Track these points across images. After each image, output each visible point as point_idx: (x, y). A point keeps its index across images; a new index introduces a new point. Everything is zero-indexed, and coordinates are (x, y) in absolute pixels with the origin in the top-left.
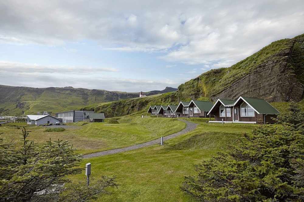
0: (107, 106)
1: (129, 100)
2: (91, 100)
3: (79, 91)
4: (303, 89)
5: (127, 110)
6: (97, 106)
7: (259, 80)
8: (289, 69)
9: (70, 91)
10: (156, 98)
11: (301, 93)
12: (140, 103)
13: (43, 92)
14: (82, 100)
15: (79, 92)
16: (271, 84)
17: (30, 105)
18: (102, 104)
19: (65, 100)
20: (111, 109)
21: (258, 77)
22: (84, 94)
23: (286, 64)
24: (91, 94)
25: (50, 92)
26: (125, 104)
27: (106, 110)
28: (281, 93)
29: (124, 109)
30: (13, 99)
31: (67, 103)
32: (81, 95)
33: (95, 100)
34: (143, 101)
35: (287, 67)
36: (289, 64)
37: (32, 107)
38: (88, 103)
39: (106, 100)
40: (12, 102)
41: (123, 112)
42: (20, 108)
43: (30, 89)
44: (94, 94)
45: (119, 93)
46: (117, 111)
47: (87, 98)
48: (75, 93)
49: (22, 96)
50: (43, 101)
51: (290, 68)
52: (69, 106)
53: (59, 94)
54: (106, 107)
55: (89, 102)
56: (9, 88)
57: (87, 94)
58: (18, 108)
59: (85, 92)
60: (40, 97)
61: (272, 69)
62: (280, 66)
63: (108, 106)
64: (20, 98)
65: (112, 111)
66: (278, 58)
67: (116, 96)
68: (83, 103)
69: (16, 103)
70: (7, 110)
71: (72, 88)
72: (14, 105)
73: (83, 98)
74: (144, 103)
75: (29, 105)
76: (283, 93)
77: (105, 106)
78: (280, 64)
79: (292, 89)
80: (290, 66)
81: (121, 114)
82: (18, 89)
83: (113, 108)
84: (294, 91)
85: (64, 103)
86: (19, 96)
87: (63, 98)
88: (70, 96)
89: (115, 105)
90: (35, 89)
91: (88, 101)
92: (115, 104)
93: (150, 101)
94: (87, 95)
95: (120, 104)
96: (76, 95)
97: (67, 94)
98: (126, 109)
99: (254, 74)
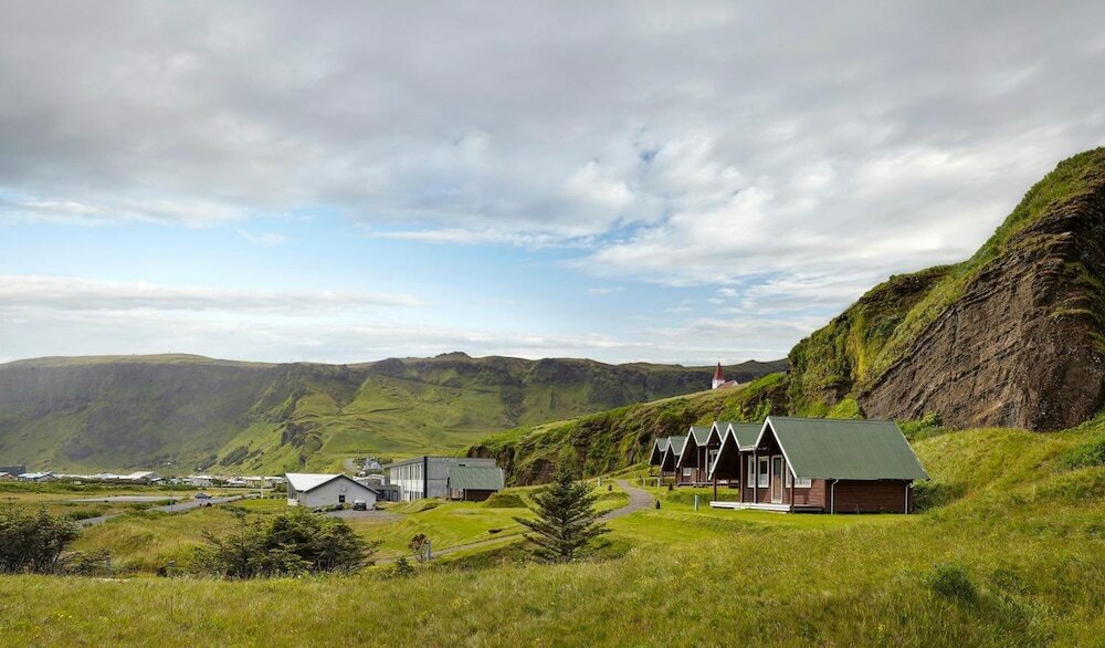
0: (560, 437)
1: (637, 408)
2: (535, 405)
3: (491, 369)
4: (1100, 373)
5: (628, 451)
6: (528, 434)
7: (976, 332)
8: (1072, 287)
9: (457, 369)
10: (725, 401)
11: (1094, 387)
12: (662, 424)
13: (364, 379)
14: (500, 408)
15: (488, 372)
16: (1005, 350)
17: (324, 435)
18: (548, 427)
19: (437, 409)
20: (572, 449)
21: (975, 320)
22: (509, 382)
23: (1061, 266)
24: (534, 381)
25: (386, 379)
26: (621, 426)
27: (556, 454)
28: (1026, 392)
29: (618, 445)
30: (272, 412)
31: (444, 423)
32: (497, 388)
33: (552, 407)
34: (677, 414)
35: (1062, 280)
36: (1070, 267)
37: (328, 440)
38: (522, 418)
39: (594, 406)
40: (270, 422)
41: (616, 460)
42: (293, 445)
43: (322, 369)
44: (547, 380)
45: (652, 370)
46: (594, 457)
47: (522, 397)
48: (475, 379)
49: (297, 397)
50: (362, 417)
51: (1075, 281)
52: (452, 435)
53: (416, 384)
54: (555, 441)
55: (529, 414)
56: (259, 370)
57: (520, 382)
58: (289, 444)
59: (512, 375)
60: (355, 402)
61: (1014, 289)
62: (1038, 277)
63: (562, 433)
64: (293, 407)
65: (575, 456)
66: (1038, 243)
67: (636, 383)
68: (505, 420)
69: (283, 426)
70: (258, 452)
71: (464, 360)
72: (276, 434)
73: (505, 400)
74: (680, 422)
75: (320, 434)
76: (1030, 390)
77: (552, 437)
78: (1039, 267)
79: (1062, 372)
80: (1075, 274)
81: (607, 466)
82: (285, 374)
83: (582, 446)
84: (1070, 380)
85: (436, 424)
86: (290, 399)
87: (433, 403)
88: (458, 391)
89: (586, 429)
90: (338, 369)
91: (523, 410)
92: (588, 425)
93: (703, 414)
94: (520, 384)
95: (605, 425)
96: (479, 388)
97: (445, 385)
98: (625, 448)
99: (966, 307)
